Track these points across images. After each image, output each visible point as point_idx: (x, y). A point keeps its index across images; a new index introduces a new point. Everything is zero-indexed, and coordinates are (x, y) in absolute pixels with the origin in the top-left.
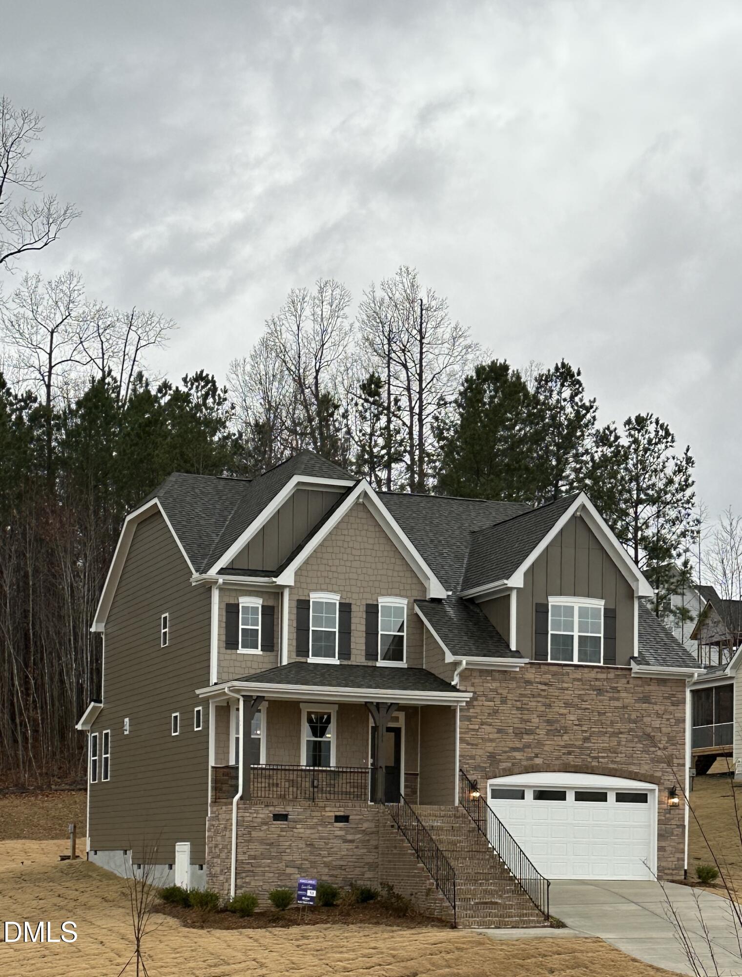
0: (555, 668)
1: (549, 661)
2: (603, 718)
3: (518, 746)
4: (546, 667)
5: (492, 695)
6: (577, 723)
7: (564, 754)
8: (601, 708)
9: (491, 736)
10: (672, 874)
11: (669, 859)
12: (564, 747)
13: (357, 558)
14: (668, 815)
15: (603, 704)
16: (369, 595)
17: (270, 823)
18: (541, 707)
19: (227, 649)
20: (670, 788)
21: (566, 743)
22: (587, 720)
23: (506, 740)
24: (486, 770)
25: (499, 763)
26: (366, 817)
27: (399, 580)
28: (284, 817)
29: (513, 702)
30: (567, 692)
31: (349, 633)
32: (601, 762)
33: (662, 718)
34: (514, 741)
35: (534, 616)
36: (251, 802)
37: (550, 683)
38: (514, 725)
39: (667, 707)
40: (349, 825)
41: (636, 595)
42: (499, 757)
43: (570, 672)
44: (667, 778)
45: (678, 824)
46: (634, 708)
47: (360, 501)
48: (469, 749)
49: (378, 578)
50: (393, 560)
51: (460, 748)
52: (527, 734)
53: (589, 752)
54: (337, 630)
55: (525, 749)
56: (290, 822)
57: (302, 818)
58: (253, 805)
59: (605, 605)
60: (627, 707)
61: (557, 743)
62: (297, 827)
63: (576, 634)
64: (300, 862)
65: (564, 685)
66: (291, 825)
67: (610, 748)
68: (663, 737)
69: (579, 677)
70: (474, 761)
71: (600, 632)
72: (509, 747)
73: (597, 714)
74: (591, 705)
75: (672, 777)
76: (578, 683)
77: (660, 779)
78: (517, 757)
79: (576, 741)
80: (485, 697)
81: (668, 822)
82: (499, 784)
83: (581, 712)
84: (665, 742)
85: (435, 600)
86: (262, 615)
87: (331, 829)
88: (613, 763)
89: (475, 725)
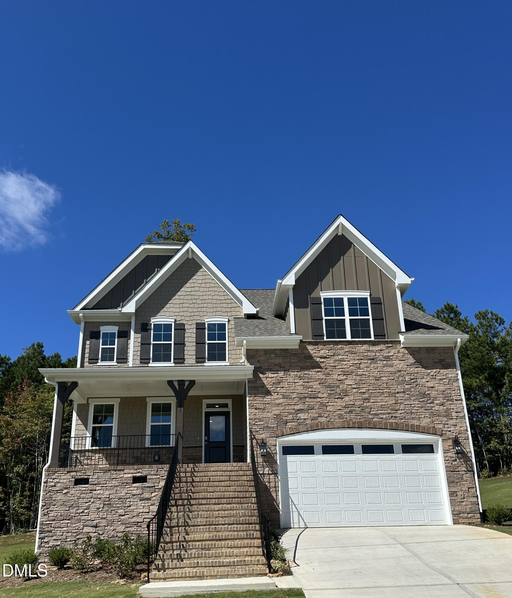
0: (331, 345)
1: (325, 339)
2: (380, 383)
3: (302, 408)
4: (323, 344)
5: (276, 368)
6: (355, 386)
7: (346, 413)
8: (376, 373)
9: (277, 402)
10: (467, 518)
11: (463, 504)
12: (346, 407)
14: (454, 463)
15: (378, 370)
16: (198, 318)
17: (71, 487)
18: (320, 375)
19: (90, 363)
20: (453, 438)
21: (347, 403)
22: (364, 383)
23: (291, 404)
24: (274, 429)
25: (286, 424)
26: (162, 476)
27: (221, 305)
28: (85, 481)
29: (296, 373)
30: (344, 363)
31: (183, 344)
32: (382, 418)
33: (436, 379)
34: (298, 405)
35: (309, 307)
36: (55, 470)
37: (327, 356)
38: (298, 391)
39: (438, 370)
40: (146, 484)
41: (397, 285)
42: (286, 418)
43: (345, 347)
44: (449, 429)
45: (466, 470)
46: (407, 372)
47: (190, 257)
48: (257, 413)
49: (205, 305)
50: (216, 293)
51: (249, 412)
52: (311, 398)
53: (370, 410)
54: (172, 342)
55: (310, 411)
56: (91, 485)
57: (102, 481)
58: (56, 472)
59: (370, 295)
60: (400, 371)
61: (338, 404)
62: (97, 489)
63: (347, 318)
64: (98, 521)
65: (340, 357)
66: (91, 487)
67: (389, 406)
68: (438, 394)
69: (353, 350)
70: (262, 423)
71: (369, 316)
72: (294, 409)
73: (373, 378)
74: (366, 371)
75: (452, 429)
76: (353, 355)
77: (442, 431)
78: (302, 417)
79: (356, 401)
80: (270, 370)
81: (456, 469)
82: (288, 441)
83: (358, 378)
84: (441, 399)
85: (249, 317)
86: (118, 338)
87: (128, 489)
88: (393, 418)
89: (262, 393)
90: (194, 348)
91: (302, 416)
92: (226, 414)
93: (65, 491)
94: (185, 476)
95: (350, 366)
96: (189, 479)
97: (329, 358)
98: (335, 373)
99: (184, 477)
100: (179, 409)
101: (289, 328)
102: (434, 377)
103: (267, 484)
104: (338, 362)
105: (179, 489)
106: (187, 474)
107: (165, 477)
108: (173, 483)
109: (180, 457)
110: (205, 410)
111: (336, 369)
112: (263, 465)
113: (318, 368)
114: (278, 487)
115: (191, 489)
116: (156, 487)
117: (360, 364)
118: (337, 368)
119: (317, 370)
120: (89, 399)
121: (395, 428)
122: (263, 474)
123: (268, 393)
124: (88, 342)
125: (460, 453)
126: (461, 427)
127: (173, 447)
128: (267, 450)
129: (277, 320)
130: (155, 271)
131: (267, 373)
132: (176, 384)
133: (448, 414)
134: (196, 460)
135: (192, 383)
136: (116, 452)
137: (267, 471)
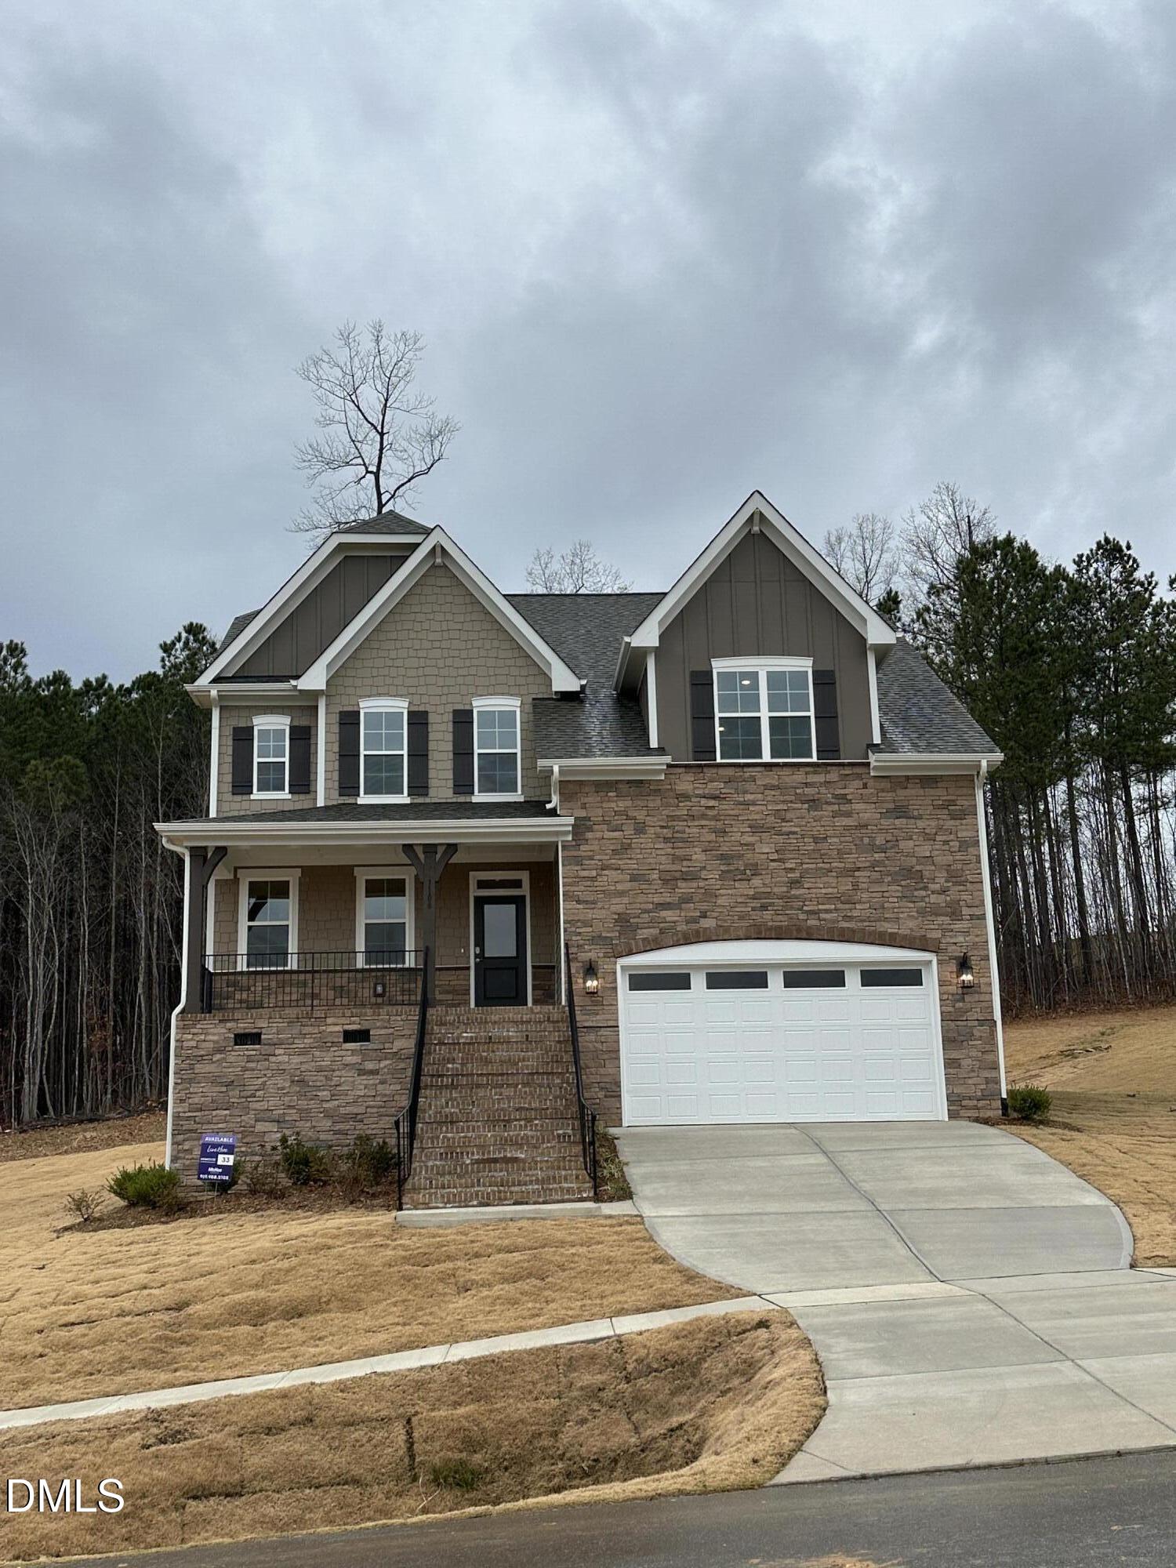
0: (730, 772)
1: (719, 760)
2: (825, 845)
3: (668, 900)
4: (714, 770)
5: (618, 820)
6: (775, 856)
7: (753, 909)
8: (818, 830)
9: (620, 887)
10: (976, 1108)
11: (970, 1081)
12: (754, 898)
13: (437, 644)
14: (960, 1005)
15: (821, 824)
16: (458, 698)
17: (227, 1049)
19: (234, 794)
20: (959, 957)
21: (758, 890)
22: (793, 850)
23: (647, 891)
24: (614, 942)
25: (636, 931)
26: (399, 1031)
27: (506, 671)
28: (254, 1038)
29: (657, 830)
30: (755, 808)
31: (426, 755)
32: (824, 920)
33: (934, 840)
34: (661, 893)
35: (688, 692)
36: (196, 1017)
37: (722, 796)
38: (661, 866)
39: (941, 822)
40: (368, 1045)
41: (869, 646)
42: (636, 920)
43: (758, 775)
44: (953, 940)
45: (978, 1018)
46: (879, 827)
47: (438, 561)
48: (581, 910)
49: (472, 671)
51: (565, 908)
52: (686, 880)
53: (801, 904)
54: (405, 752)
55: (683, 905)
56: (265, 1045)
57: (285, 1037)
58: (198, 1021)
59: (814, 666)
60: (866, 825)
61: (740, 891)
62: (277, 1053)
63: (764, 714)
64: (282, 1112)
65: (748, 797)
66: (266, 1050)
67: (839, 895)
68: (938, 872)
69: (775, 782)
70: (590, 929)
71: (808, 710)
72: (653, 902)
73: (811, 840)
74: (799, 826)
75: (961, 939)
76: (774, 792)
77: (940, 943)
78: (668, 919)
79: (775, 886)
80: (607, 824)
81: (961, 1015)
82: (640, 965)
83: (782, 839)
84: (942, 880)
85: (567, 697)
86: (291, 740)
87: (336, 1054)
88: (846, 919)
89: (590, 871)
90: (450, 765)
91: (669, 915)
92: (519, 901)
93: (218, 1057)
95: (767, 815)
97: (724, 798)
98: (735, 829)
101: (646, 733)
102: (932, 837)
103: (597, 1045)
104: (742, 807)
107: (404, 1033)
108: (424, 1045)
110: (474, 892)
111: (738, 821)
112: (590, 1010)
113: (702, 820)
114: (620, 1051)
116: (388, 1051)
117: (786, 811)
118: (740, 818)
119: (700, 823)
120: (239, 871)
121: (850, 938)
122: (591, 1027)
125: (969, 987)
126: (977, 936)
127: (413, 969)
128: (598, 982)
131: (600, 829)
132: (419, 851)
133: (953, 911)
134: (458, 995)
135: (452, 848)
137: (597, 1021)
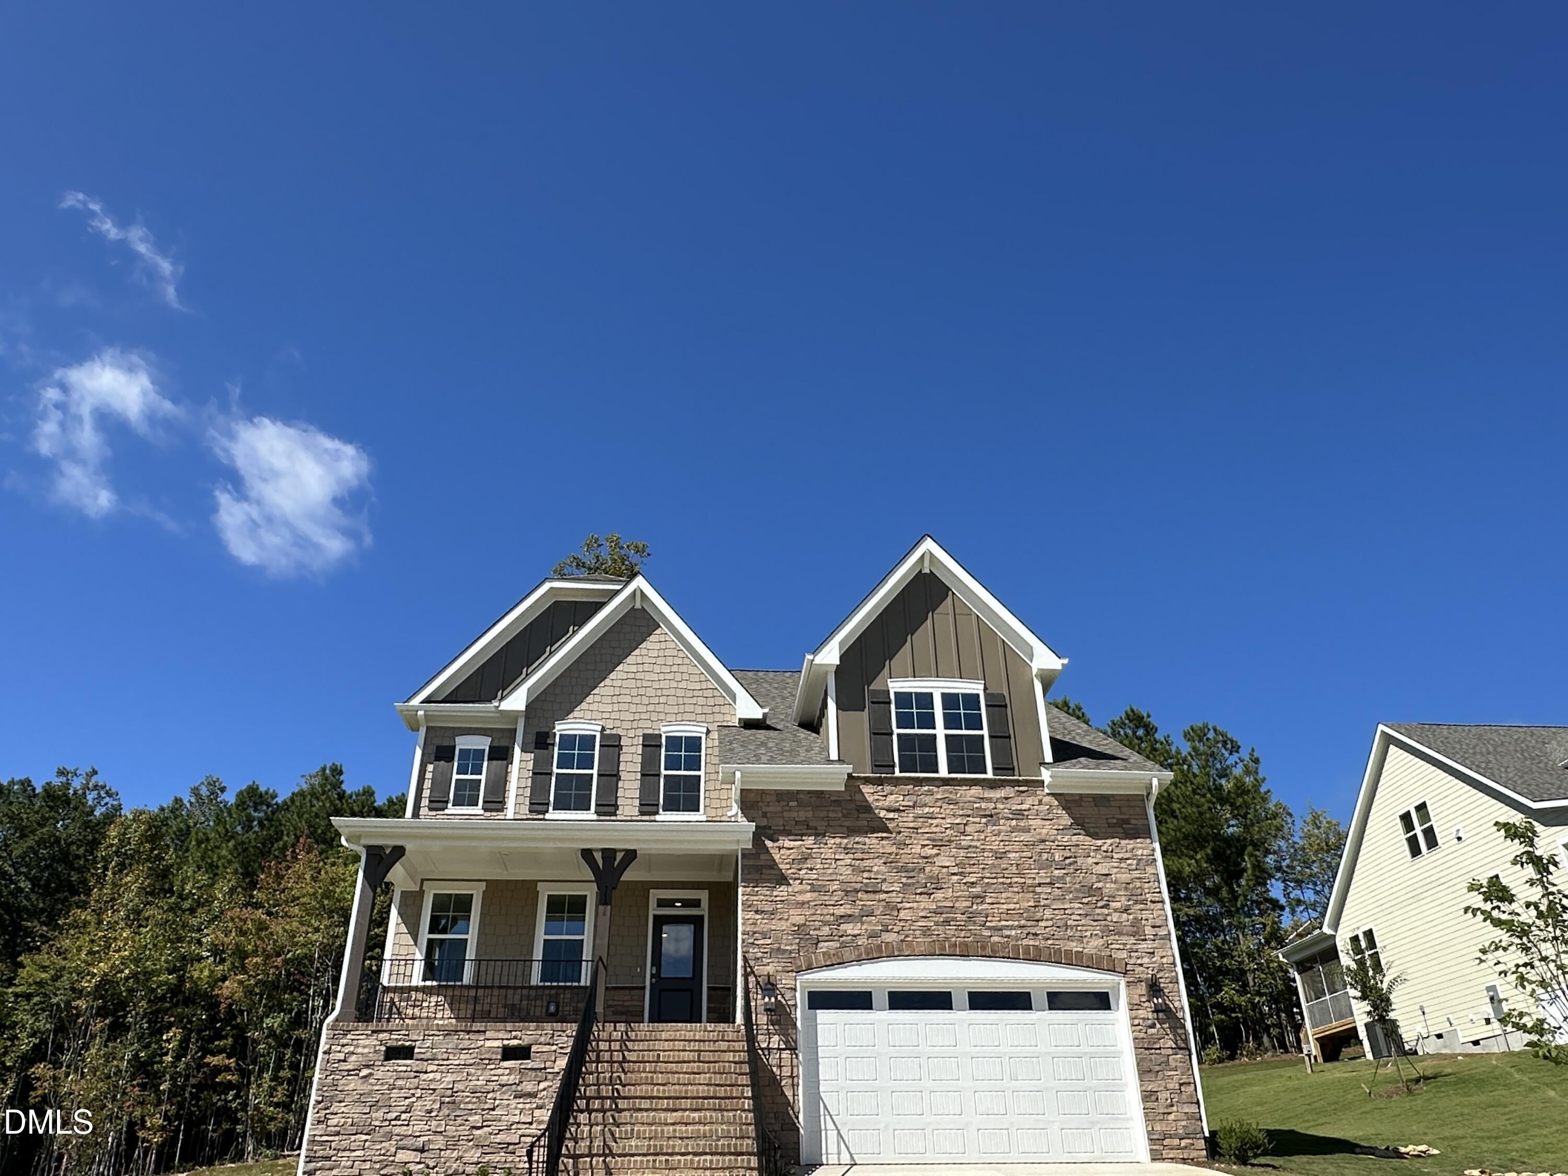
0: (909, 785)
1: (897, 774)
2: (1005, 861)
3: (849, 912)
4: (893, 784)
6: (955, 870)
7: (937, 924)
8: (997, 844)
9: (800, 898)
10: (1178, 1148)
11: (1170, 1117)
12: (937, 912)
13: (631, 676)
14: (1152, 1031)
15: (1000, 839)
16: (648, 724)
17: (376, 1063)
18: (888, 847)
19: (430, 809)
20: (1147, 979)
21: (940, 904)
22: (974, 864)
23: (827, 903)
24: (793, 955)
25: (817, 944)
26: (561, 1048)
27: (694, 701)
28: (406, 1052)
29: (838, 840)
30: (934, 821)
31: (615, 775)
32: (1008, 937)
33: (1112, 858)
34: (841, 905)
35: (867, 710)
36: (349, 1026)
37: (901, 808)
38: (841, 878)
39: (1117, 840)
40: (529, 1064)
41: (1035, 671)
42: (816, 932)
43: (935, 789)
44: (1139, 962)
45: (1174, 1046)
46: (1056, 843)
47: (638, 605)
48: (759, 921)
49: (663, 700)
50: (686, 676)
51: (743, 918)
52: (867, 892)
53: (985, 919)
54: (595, 772)
55: (864, 918)
56: (417, 1060)
57: (439, 1052)
58: (350, 1031)
59: (985, 689)
60: (1044, 841)
61: (922, 905)
62: (429, 1070)
63: (940, 732)
64: (427, 1138)
65: (927, 810)
66: (417, 1066)
67: (1022, 912)
68: (1118, 890)
69: (951, 796)
70: (769, 941)
71: (981, 729)
72: (833, 914)
73: (990, 855)
74: (978, 840)
75: (1145, 960)
76: (952, 806)
77: (1126, 964)
78: (849, 932)
79: (957, 901)
80: (788, 833)
81: (1155, 1043)
82: (819, 981)
83: (962, 853)
84: (1123, 898)
85: (749, 724)
86: (489, 759)
87: (493, 1072)
88: (1031, 936)
89: (769, 881)
90: (638, 784)
91: (850, 928)
92: (697, 921)
93: (365, 1072)
94: (607, 1048)
95: (946, 828)
96: (617, 1056)
97: (904, 811)
98: (915, 842)
99: (606, 1051)
100: (601, 908)
101: (827, 749)
102: (1109, 854)
103: (775, 1069)
104: (922, 820)
105: (596, 1075)
106: (612, 1043)
107: (568, 1050)
108: (583, 1062)
109: (599, 1009)
110: (653, 910)
111: (917, 833)
112: (768, 1029)
113: (883, 832)
114: (798, 1076)
115: (619, 1077)
116: (548, 1070)
117: (965, 825)
118: (919, 831)
119: (880, 835)
120: (425, 882)
121: (1034, 957)
122: (769, 1049)
123: (783, 880)
124: (430, 768)
125: (1162, 1011)
126: (1162, 957)
127: (586, 987)
128: (776, 998)
129: (803, 734)
130: (568, 632)
131: (780, 838)
132: (598, 856)
133: (1137, 931)
134: (632, 1016)
135: (631, 855)
136: (472, 993)
137: (775, 1041)
